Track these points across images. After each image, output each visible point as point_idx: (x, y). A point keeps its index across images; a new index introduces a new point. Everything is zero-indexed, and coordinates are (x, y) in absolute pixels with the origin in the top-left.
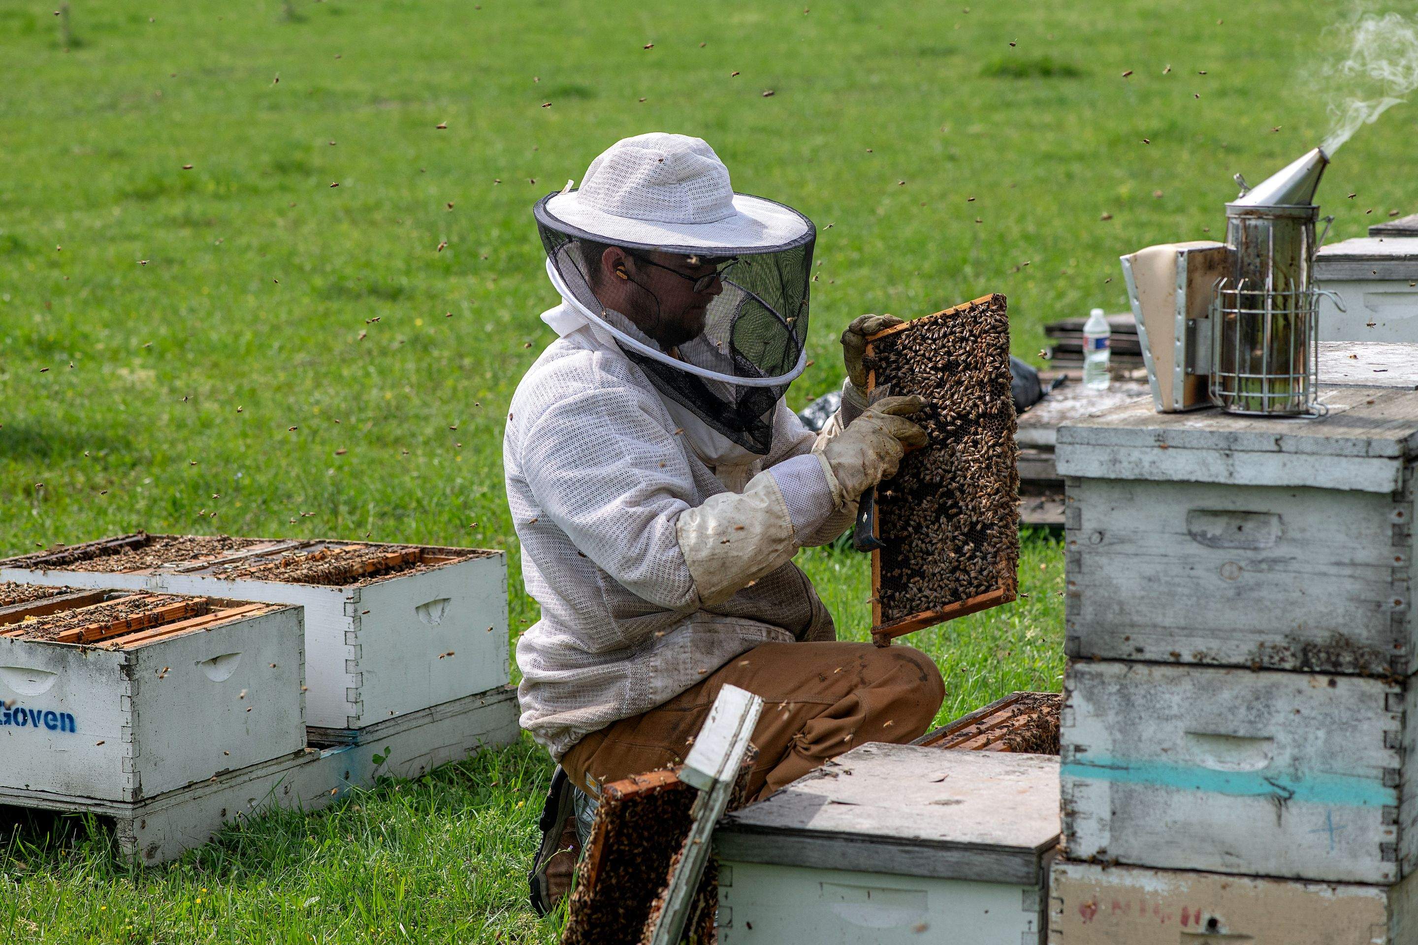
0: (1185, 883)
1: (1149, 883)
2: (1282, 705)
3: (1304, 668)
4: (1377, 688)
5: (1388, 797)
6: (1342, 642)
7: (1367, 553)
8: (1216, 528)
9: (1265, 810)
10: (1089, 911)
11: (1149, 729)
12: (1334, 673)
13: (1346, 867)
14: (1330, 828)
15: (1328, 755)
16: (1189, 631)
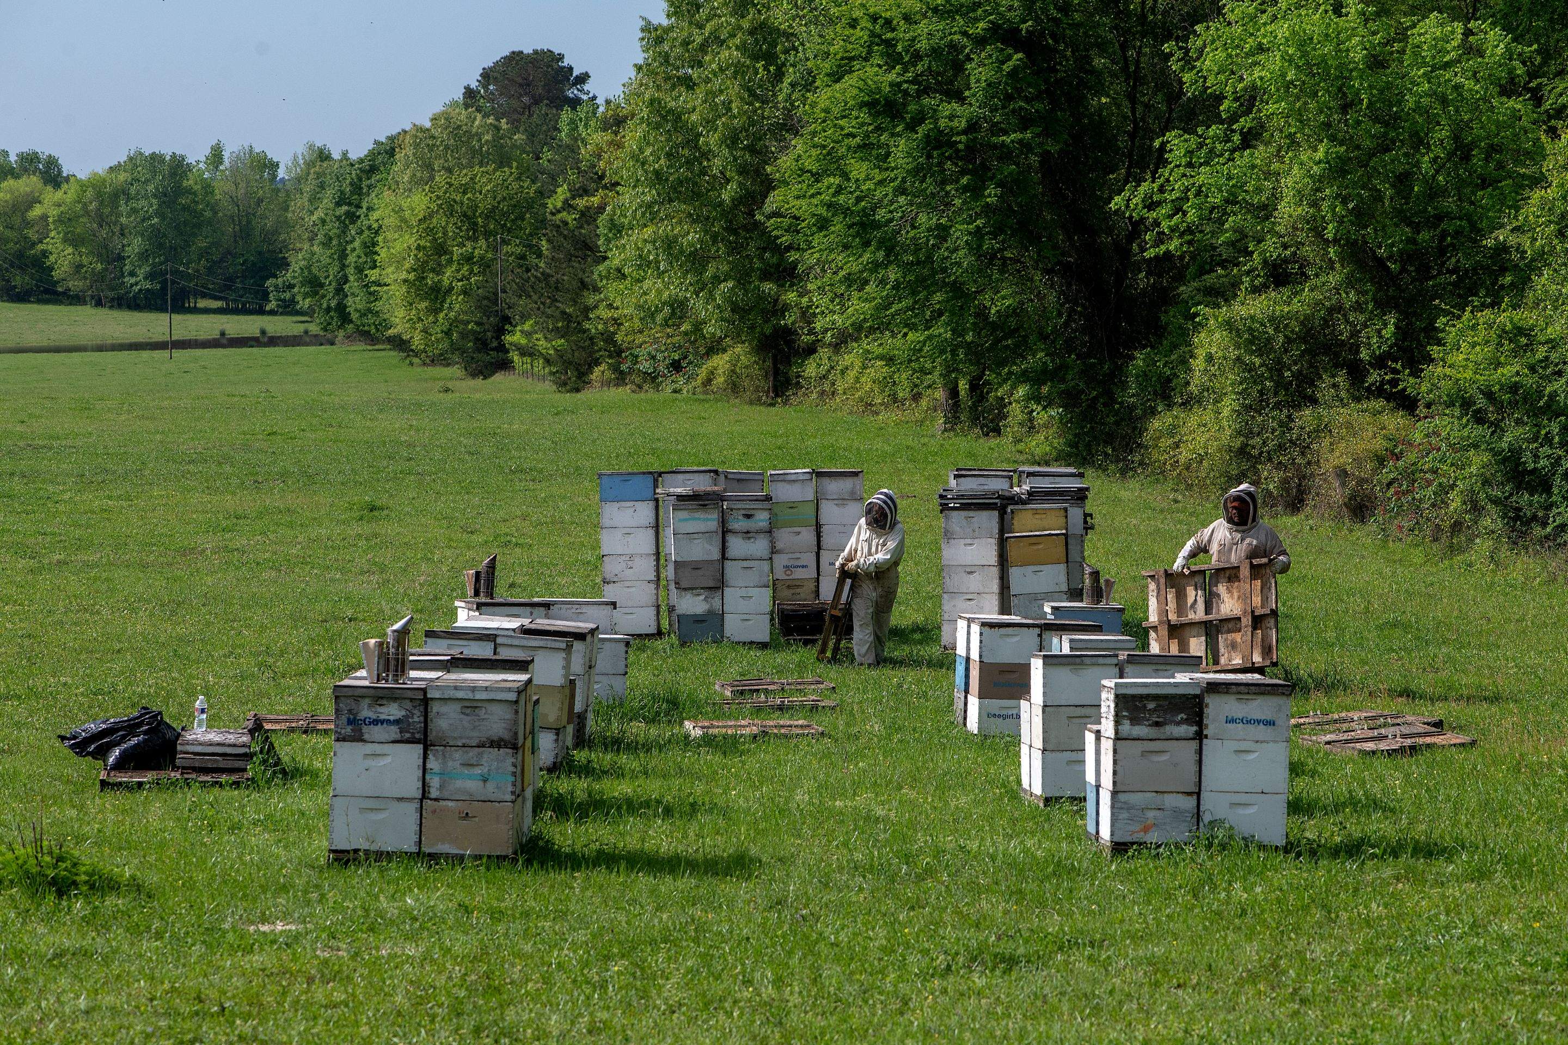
0: (460, 803)
1: (450, 804)
2: (485, 756)
3: (491, 746)
4: (510, 751)
5: (513, 779)
6: (501, 740)
7: (508, 716)
8: (468, 711)
9: (481, 784)
10: (434, 812)
11: (450, 764)
12: (499, 747)
13: (502, 797)
14: (498, 787)
15: (498, 769)
16: (461, 738)
